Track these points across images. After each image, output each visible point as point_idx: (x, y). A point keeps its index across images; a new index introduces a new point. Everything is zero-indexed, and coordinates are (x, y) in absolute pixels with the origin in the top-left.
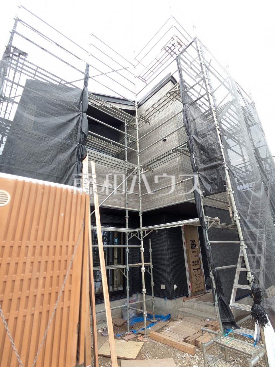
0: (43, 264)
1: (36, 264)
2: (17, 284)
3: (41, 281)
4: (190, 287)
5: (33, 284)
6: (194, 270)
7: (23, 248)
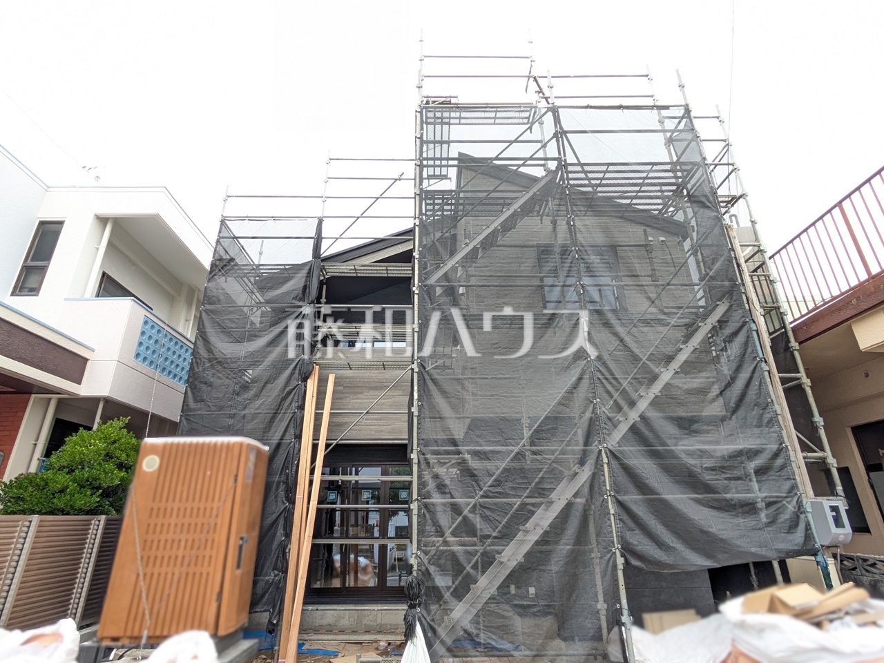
0: (186, 527)
1: (179, 526)
2: (162, 543)
3: (183, 543)
5: (175, 545)
7: (169, 510)
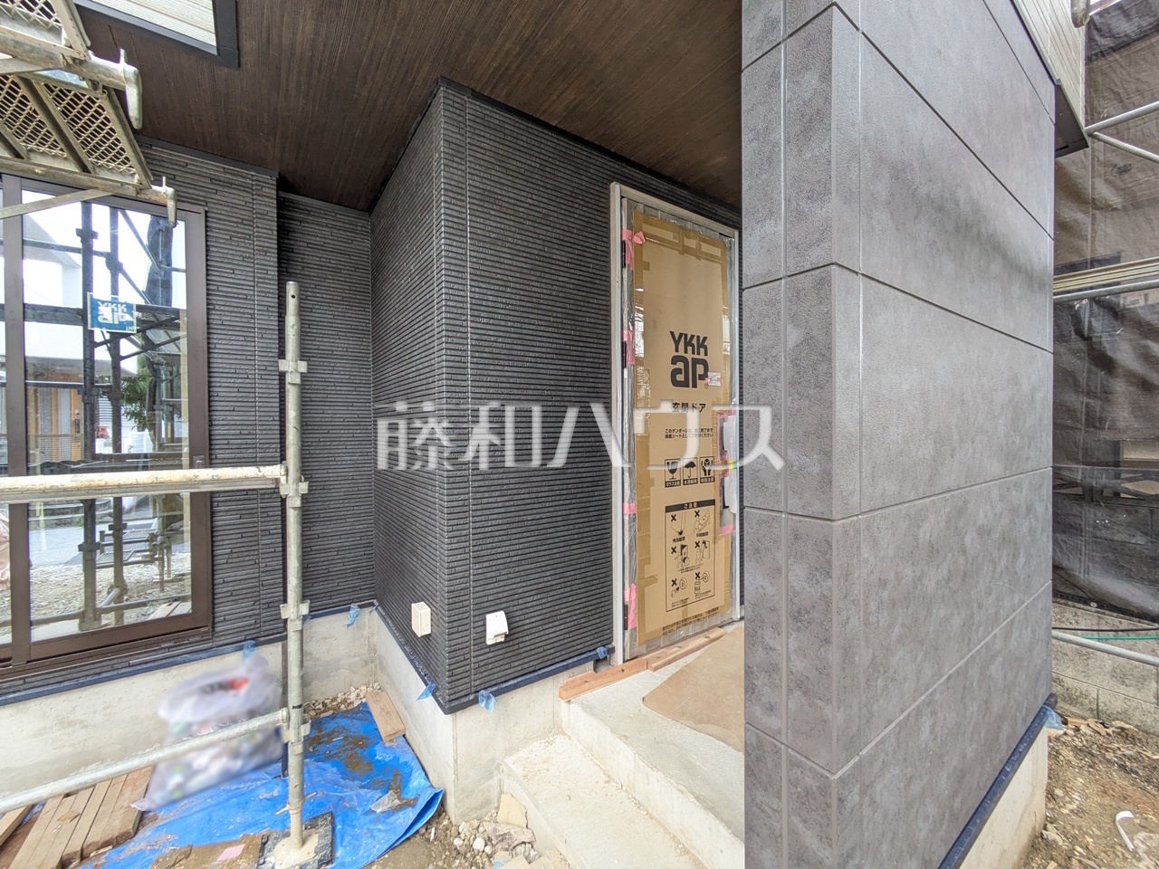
4: (625, 608)
6: (668, 509)
